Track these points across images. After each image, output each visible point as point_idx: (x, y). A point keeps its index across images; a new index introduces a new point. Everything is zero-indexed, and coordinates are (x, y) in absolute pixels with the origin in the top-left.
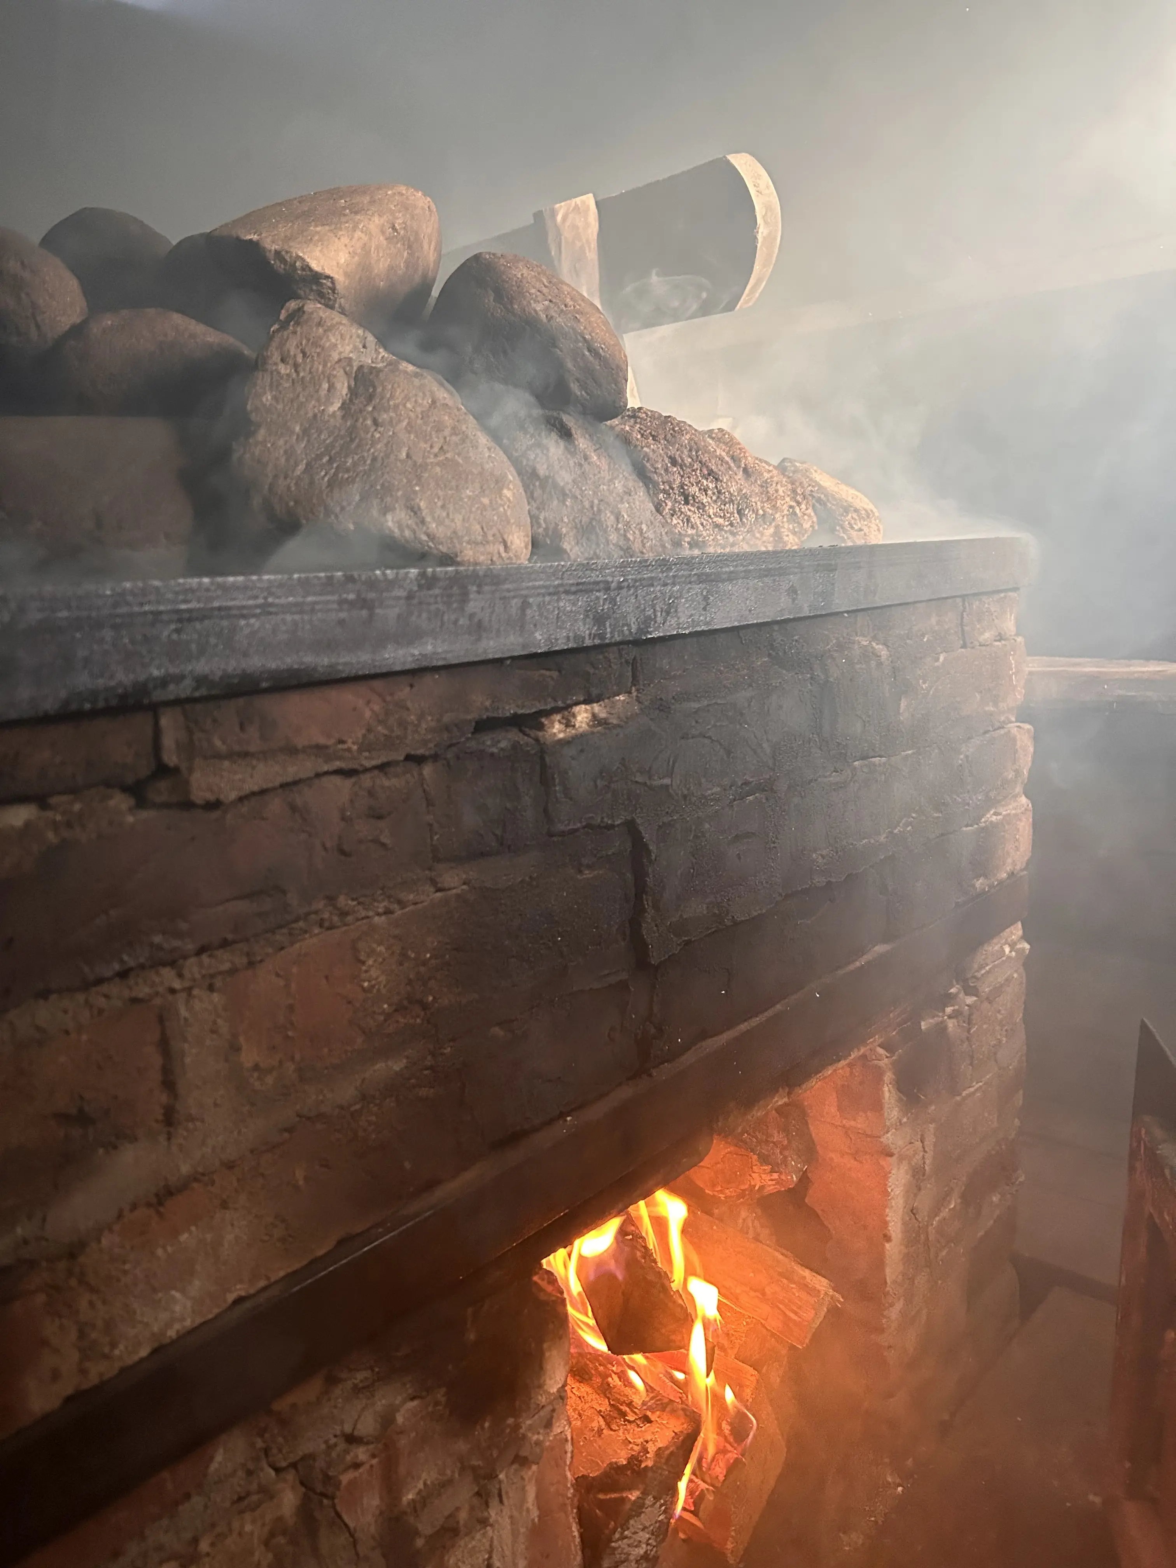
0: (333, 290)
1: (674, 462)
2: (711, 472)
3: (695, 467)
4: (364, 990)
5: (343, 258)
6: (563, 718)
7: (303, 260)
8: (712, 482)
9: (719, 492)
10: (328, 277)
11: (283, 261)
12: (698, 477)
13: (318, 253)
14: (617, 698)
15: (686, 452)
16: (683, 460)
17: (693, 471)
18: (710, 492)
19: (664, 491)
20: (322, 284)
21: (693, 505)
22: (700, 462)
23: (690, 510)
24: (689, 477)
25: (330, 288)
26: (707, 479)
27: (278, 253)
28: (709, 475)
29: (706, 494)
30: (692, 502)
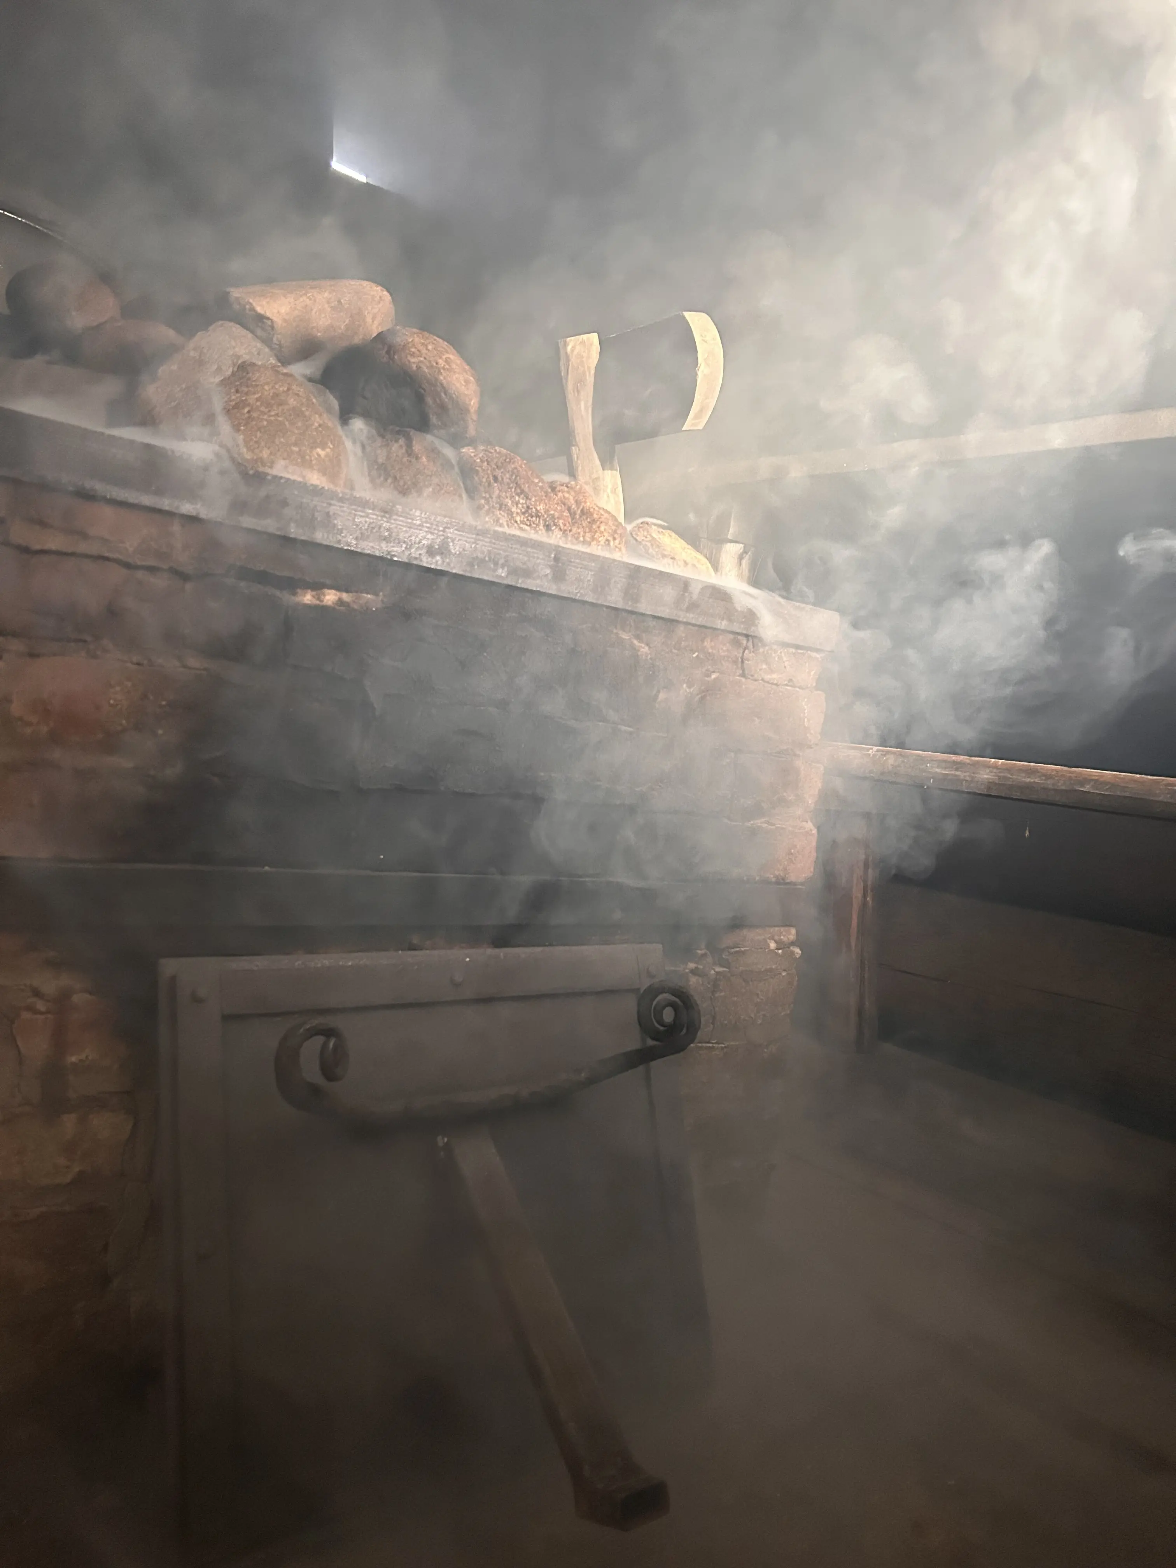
0: (273, 328)
1: (496, 479)
2: (522, 492)
3: (511, 485)
4: (111, 705)
5: (284, 310)
6: (317, 595)
7: (251, 304)
8: (523, 499)
9: (528, 507)
10: (268, 318)
11: (239, 304)
12: (512, 493)
13: (264, 303)
14: (365, 595)
15: (508, 476)
16: (502, 479)
17: (509, 488)
18: (520, 506)
19: (485, 498)
20: (263, 323)
21: (504, 511)
22: (516, 483)
23: (500, 514)
24: (506, 493)
25: (270, 326)
26: (519, 496)
27: (237, 298)
28: (521, 493)
29: (517, 506)
30: (504, 509)
